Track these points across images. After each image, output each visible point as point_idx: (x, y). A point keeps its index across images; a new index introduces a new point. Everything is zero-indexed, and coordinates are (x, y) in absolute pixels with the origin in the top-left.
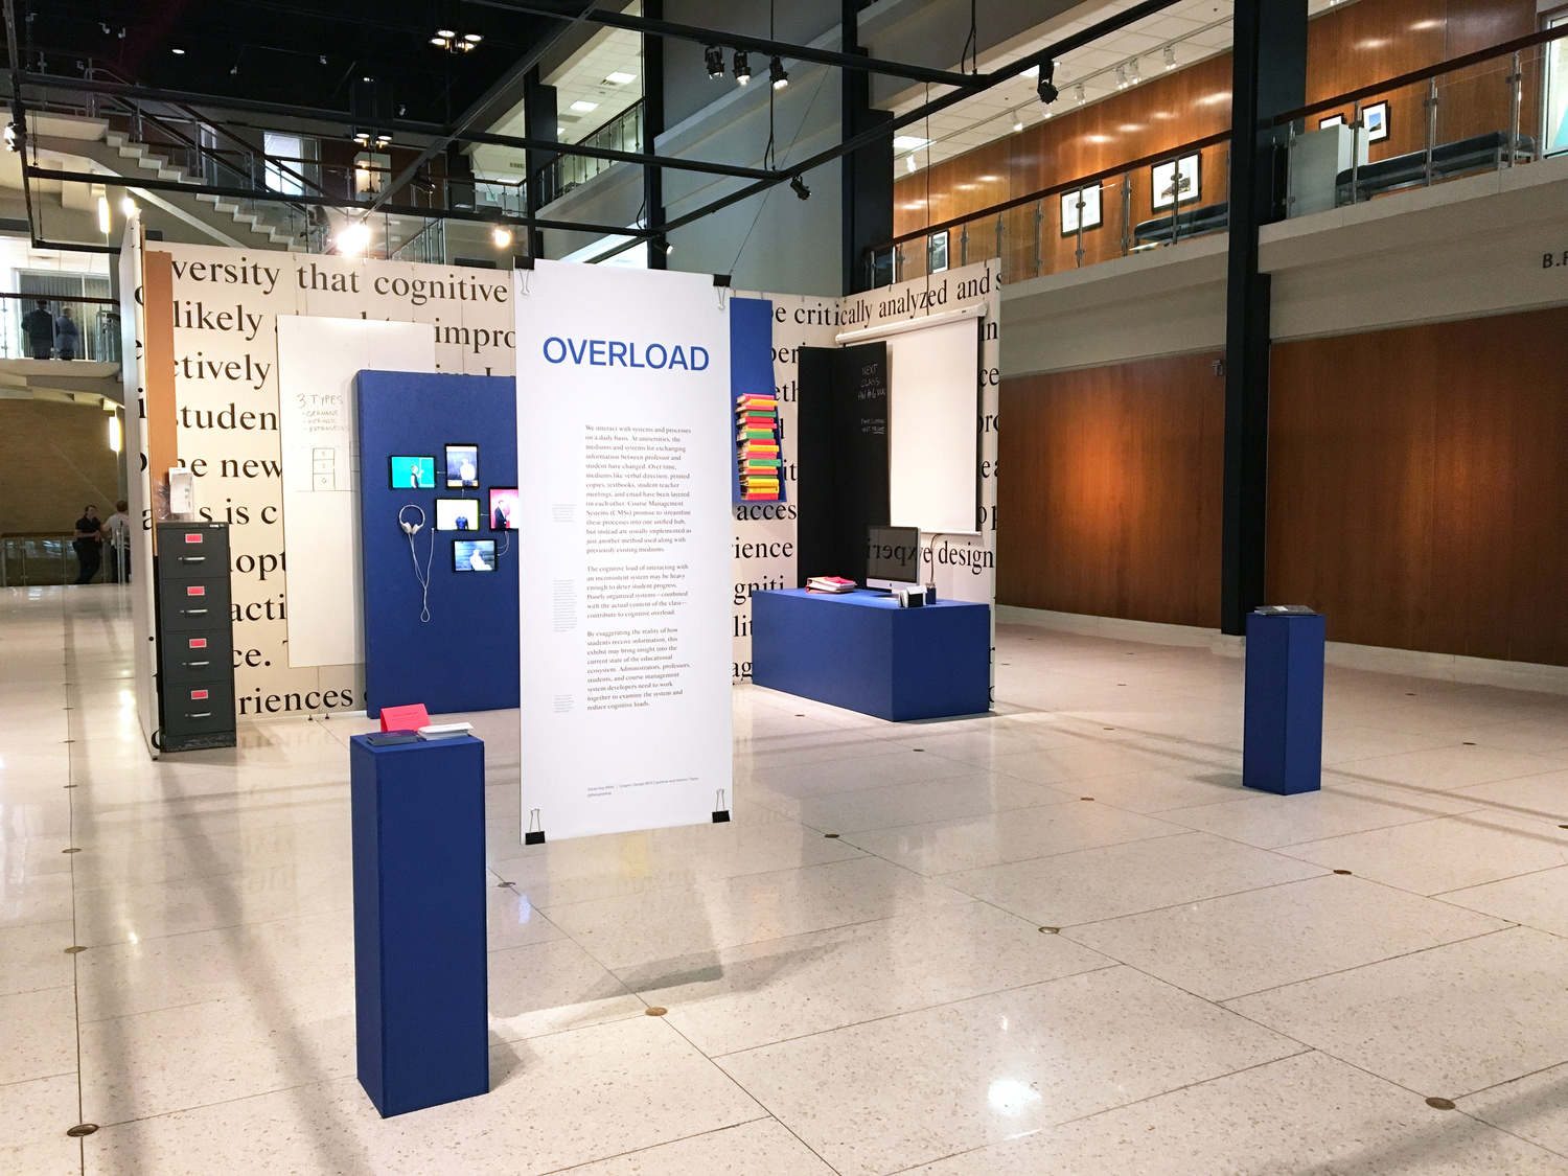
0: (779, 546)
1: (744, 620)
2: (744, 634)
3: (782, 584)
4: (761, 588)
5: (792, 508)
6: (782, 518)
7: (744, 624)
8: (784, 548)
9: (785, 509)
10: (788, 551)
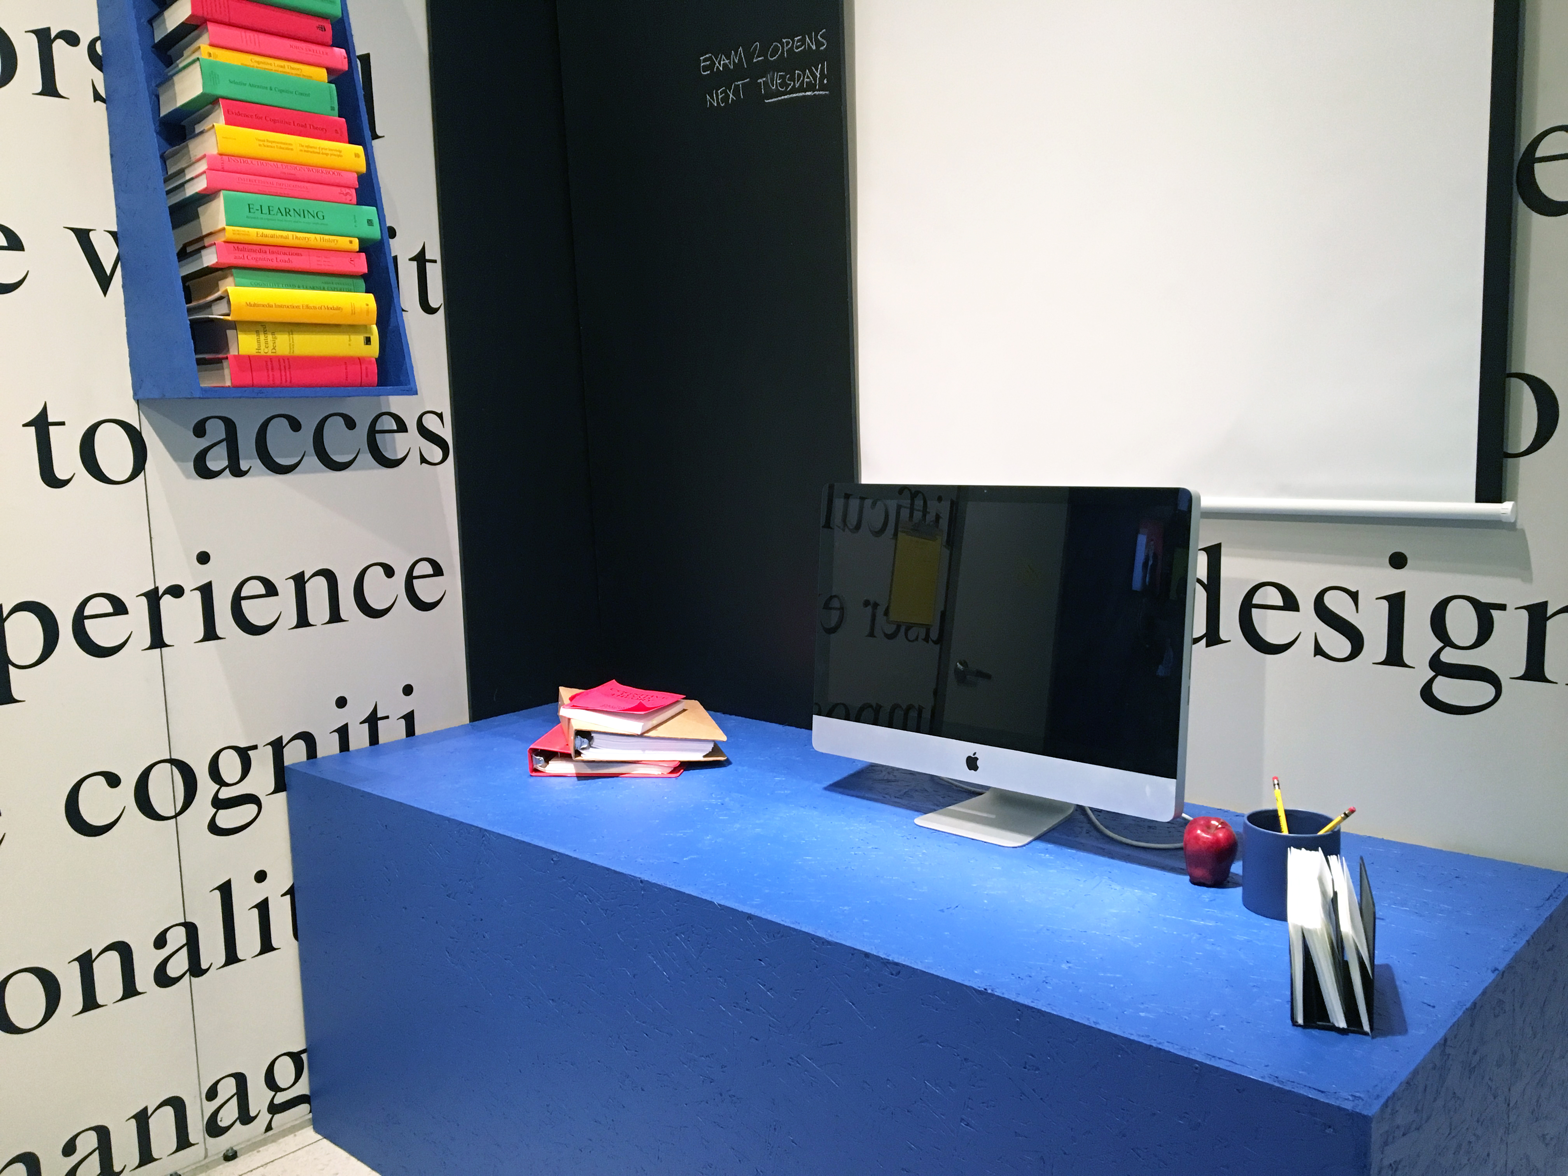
0: (389, 572)
1: (259, 892)
2: (267, 946)
3: (409, 718)
4: (328, 746)
5: (431, 422)
6: (395, 463)
7: (263, 907)
8: (410, 578)
9: (402, 427)
10: (426, 590)
